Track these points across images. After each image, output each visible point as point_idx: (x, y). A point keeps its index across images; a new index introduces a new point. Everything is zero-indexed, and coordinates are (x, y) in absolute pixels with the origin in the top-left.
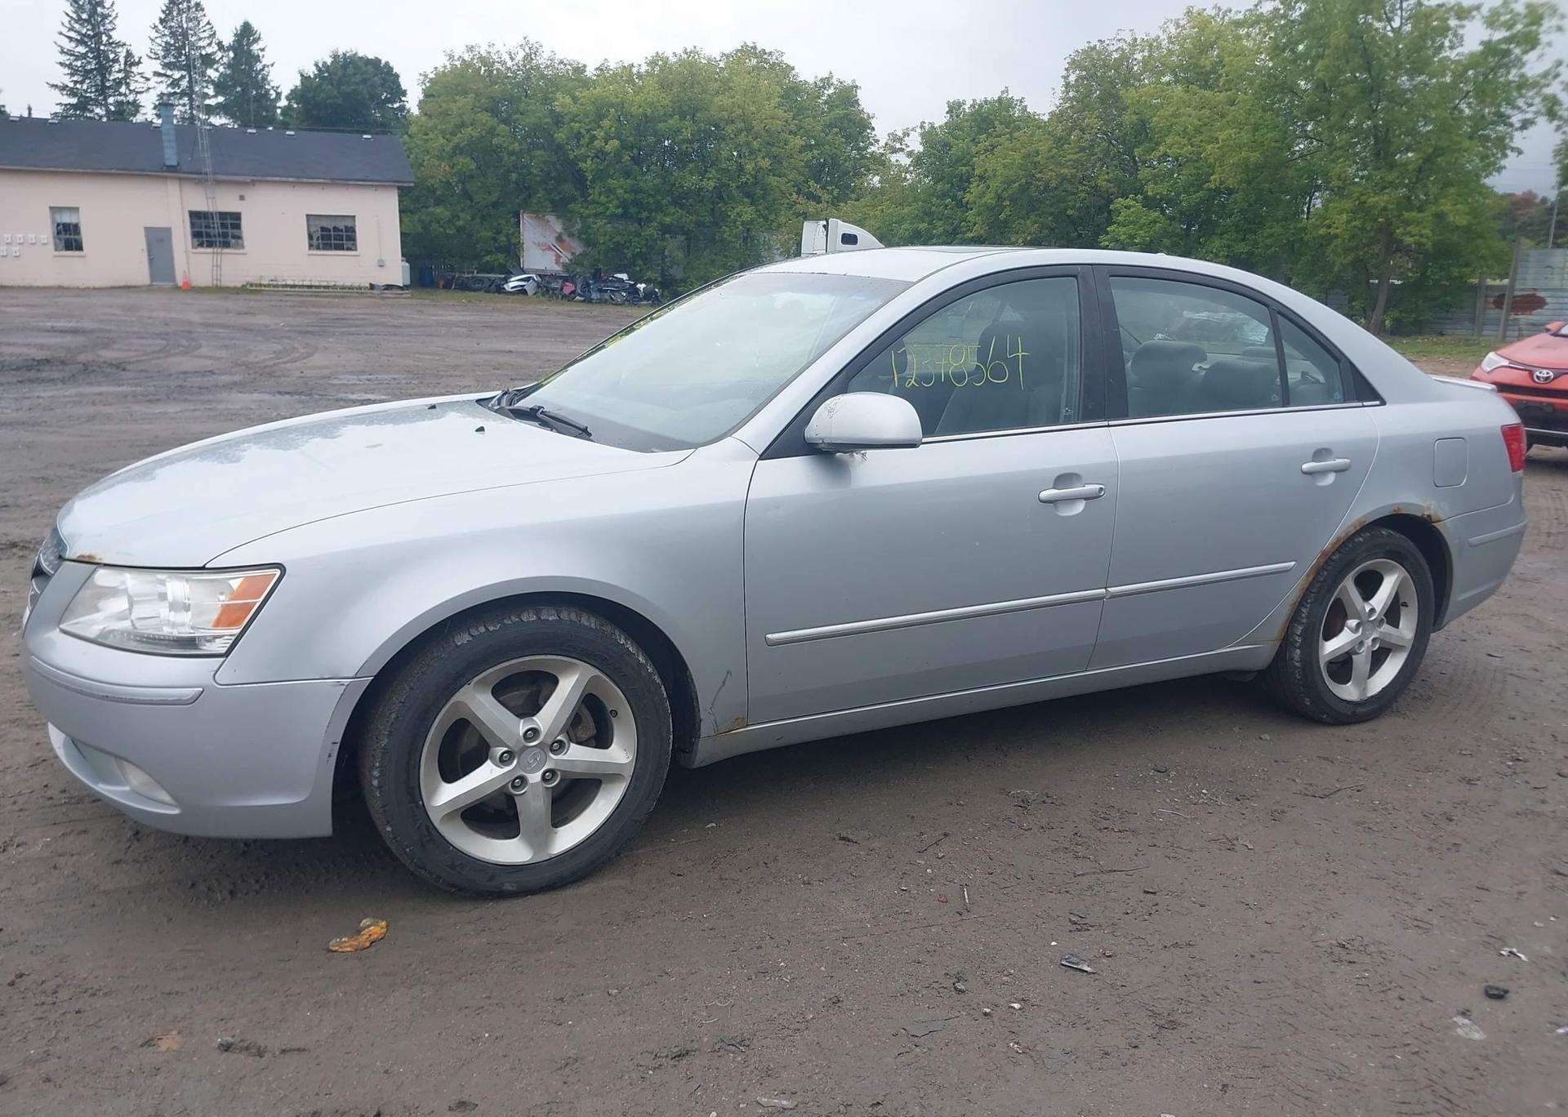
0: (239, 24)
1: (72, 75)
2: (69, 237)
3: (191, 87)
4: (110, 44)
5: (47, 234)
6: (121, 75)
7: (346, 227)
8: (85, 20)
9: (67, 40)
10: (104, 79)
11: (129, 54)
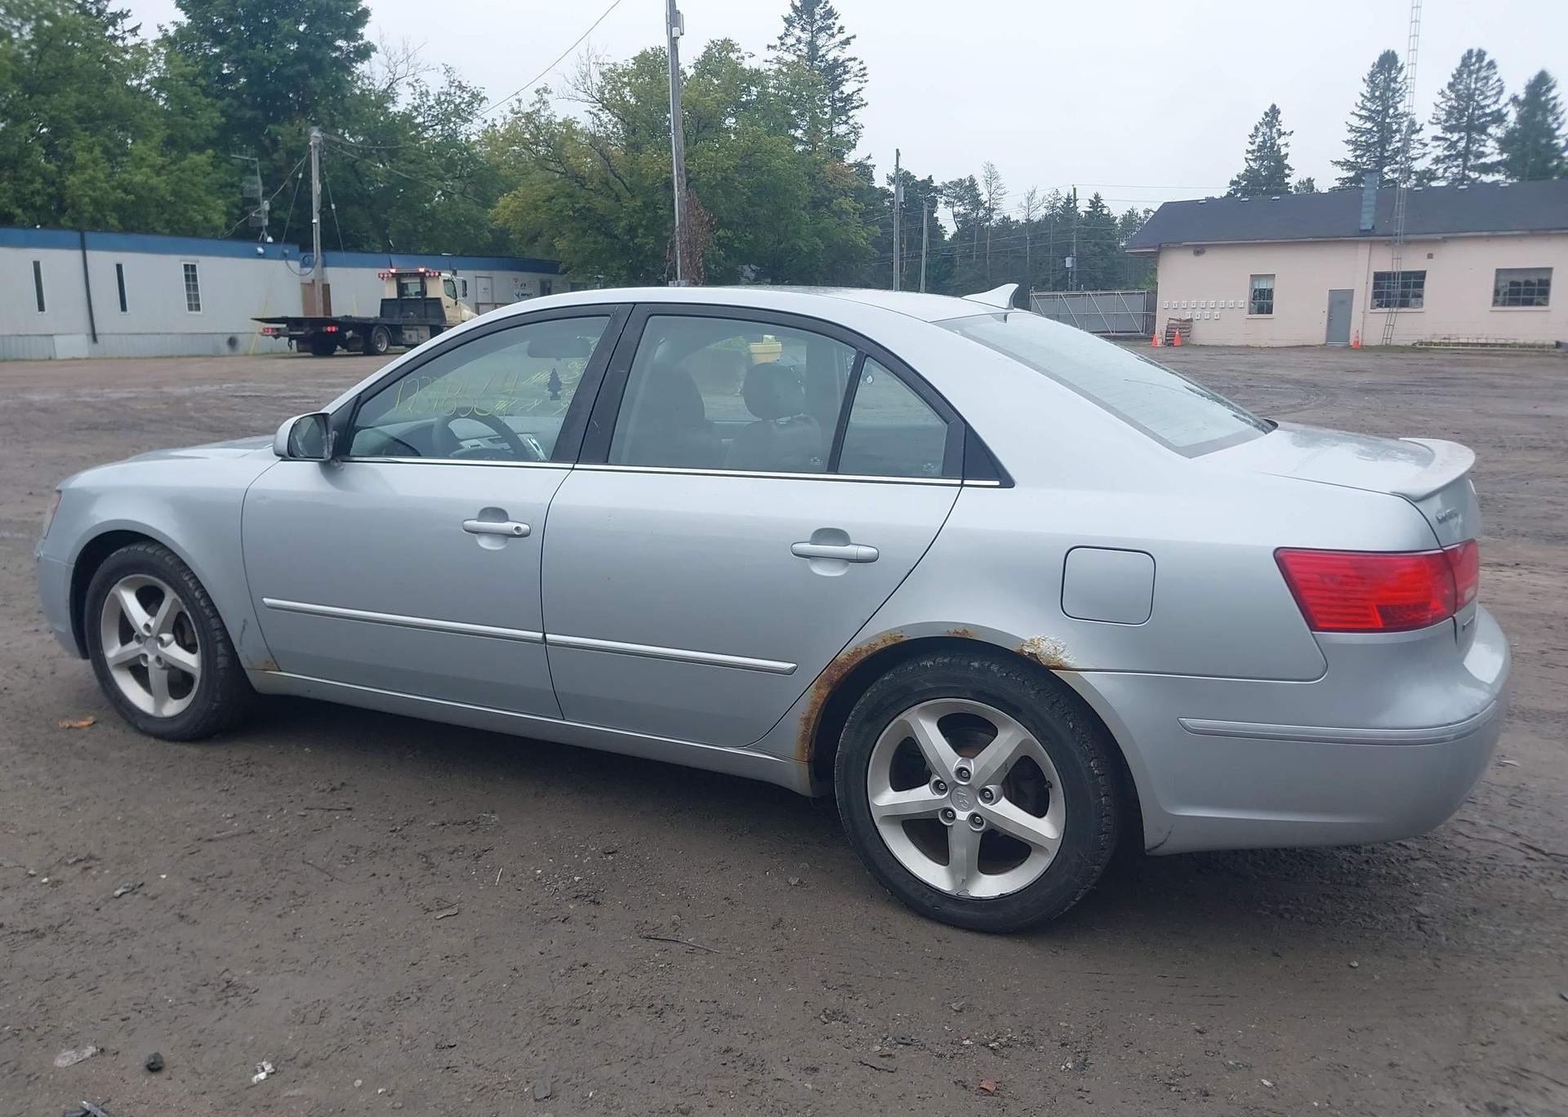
0: (1534, 75)
1: (1355, 150)
2: (1262, 302)
3: (1467, 148)
4: (1396, 116)
5: (1243, 299)
6: (1399, 145)
7: (1540, 281)
8: (1374, 94)
9: (1357, 118)
10: (1384, 149)
11: (1412, 123)
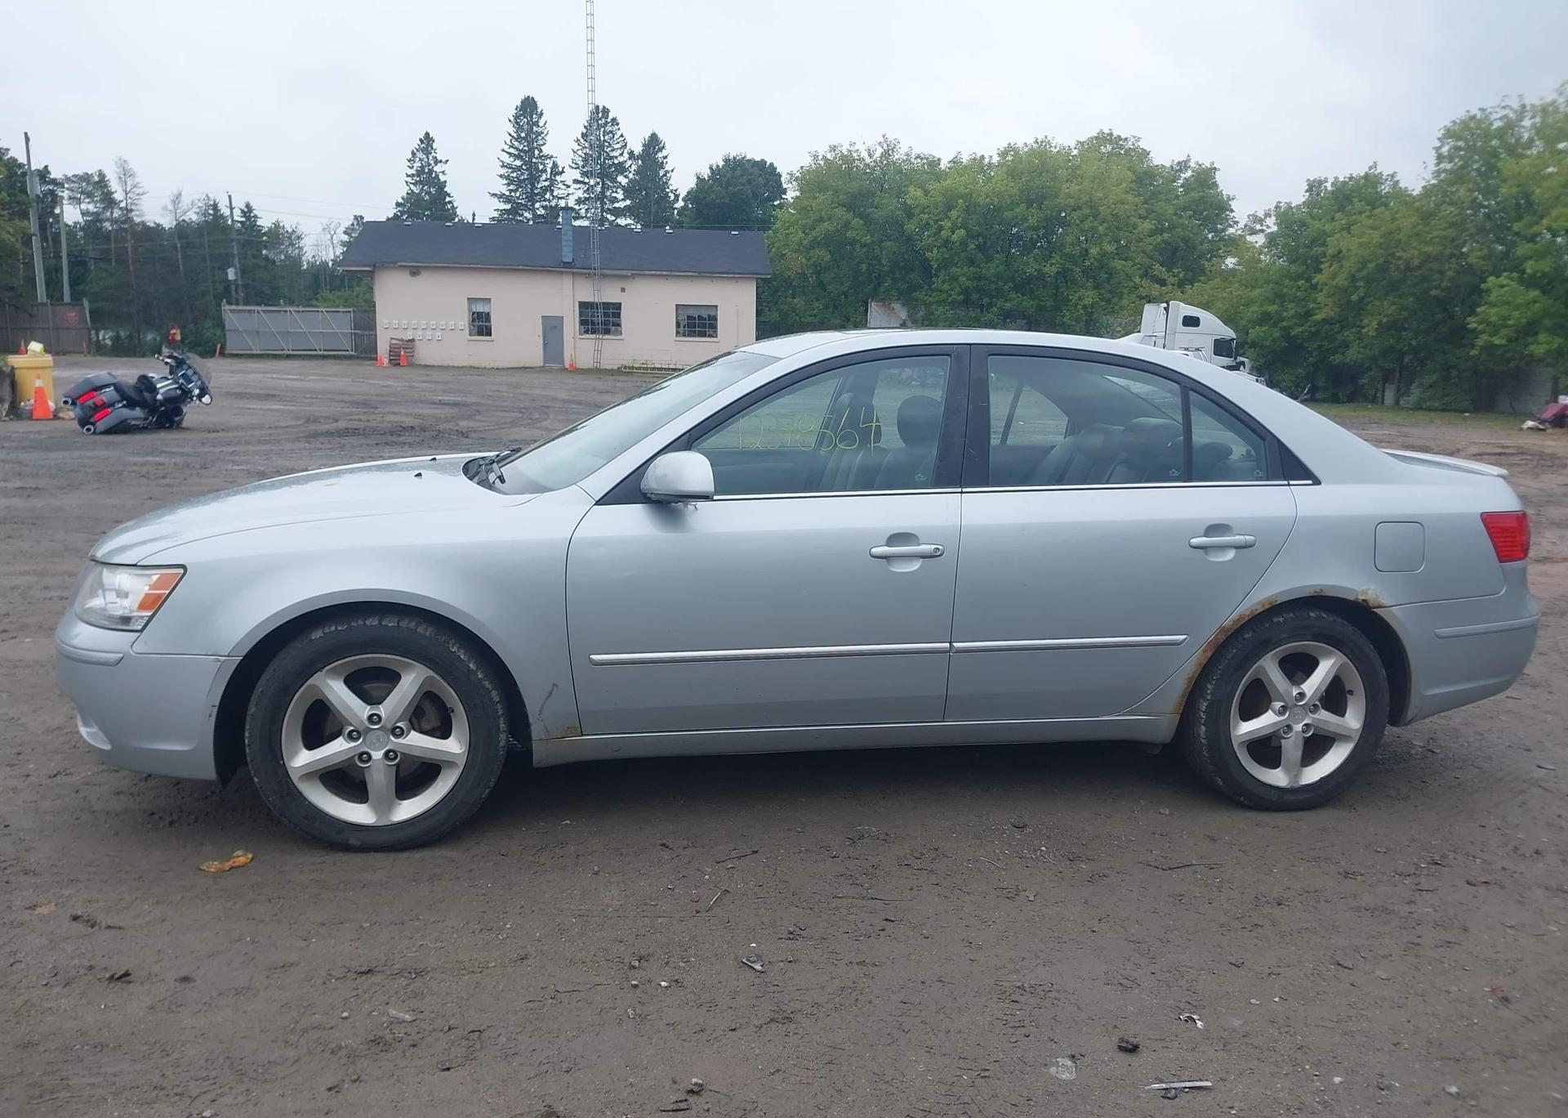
0: (647, 135)
1: (509, 185)
2: (481, 325)
3: (603, 192)
4: (541, 157)
5: (464, 321)
6: (547, 184)
7: (709, 316)
8: (523, 138)
9: (508, 156)
10: (533, 187)
11: (555, 165)
